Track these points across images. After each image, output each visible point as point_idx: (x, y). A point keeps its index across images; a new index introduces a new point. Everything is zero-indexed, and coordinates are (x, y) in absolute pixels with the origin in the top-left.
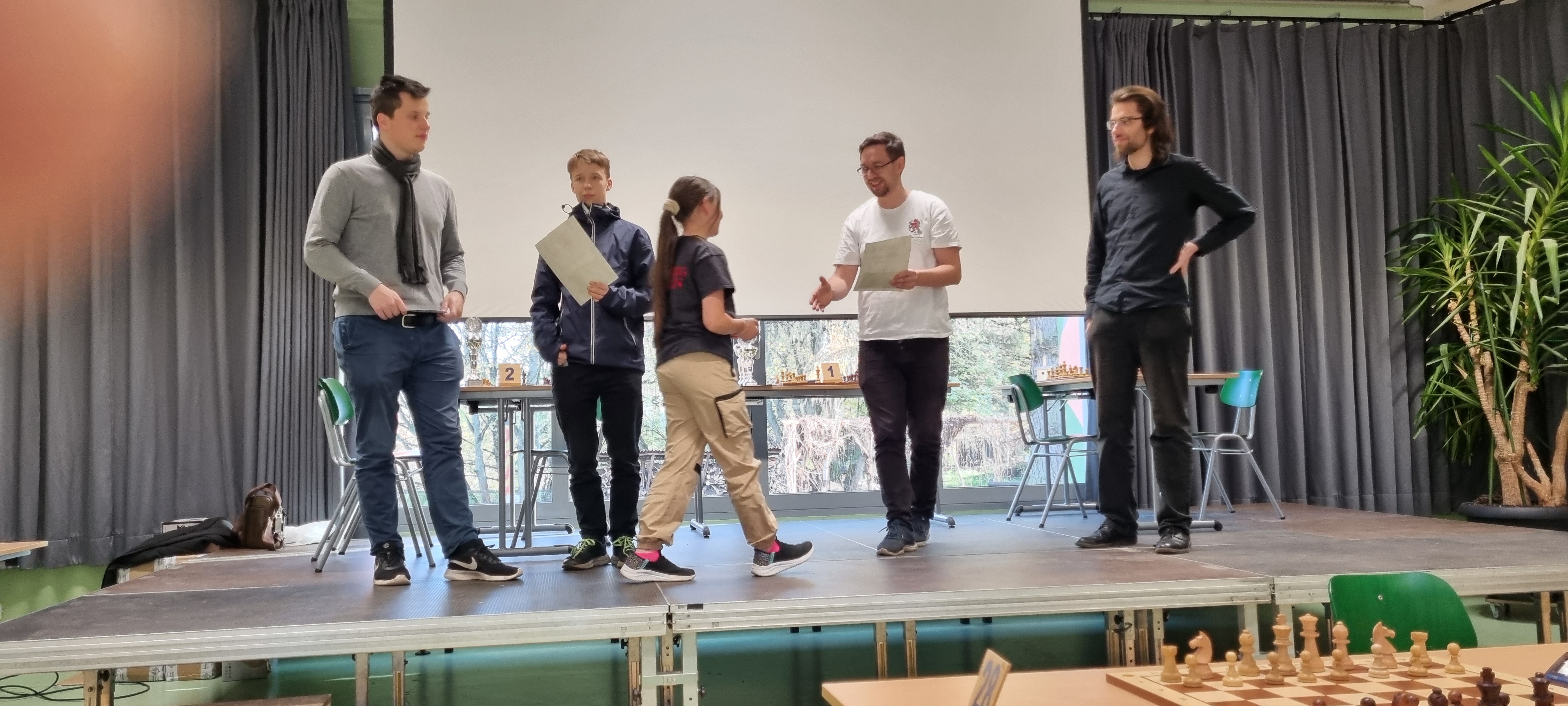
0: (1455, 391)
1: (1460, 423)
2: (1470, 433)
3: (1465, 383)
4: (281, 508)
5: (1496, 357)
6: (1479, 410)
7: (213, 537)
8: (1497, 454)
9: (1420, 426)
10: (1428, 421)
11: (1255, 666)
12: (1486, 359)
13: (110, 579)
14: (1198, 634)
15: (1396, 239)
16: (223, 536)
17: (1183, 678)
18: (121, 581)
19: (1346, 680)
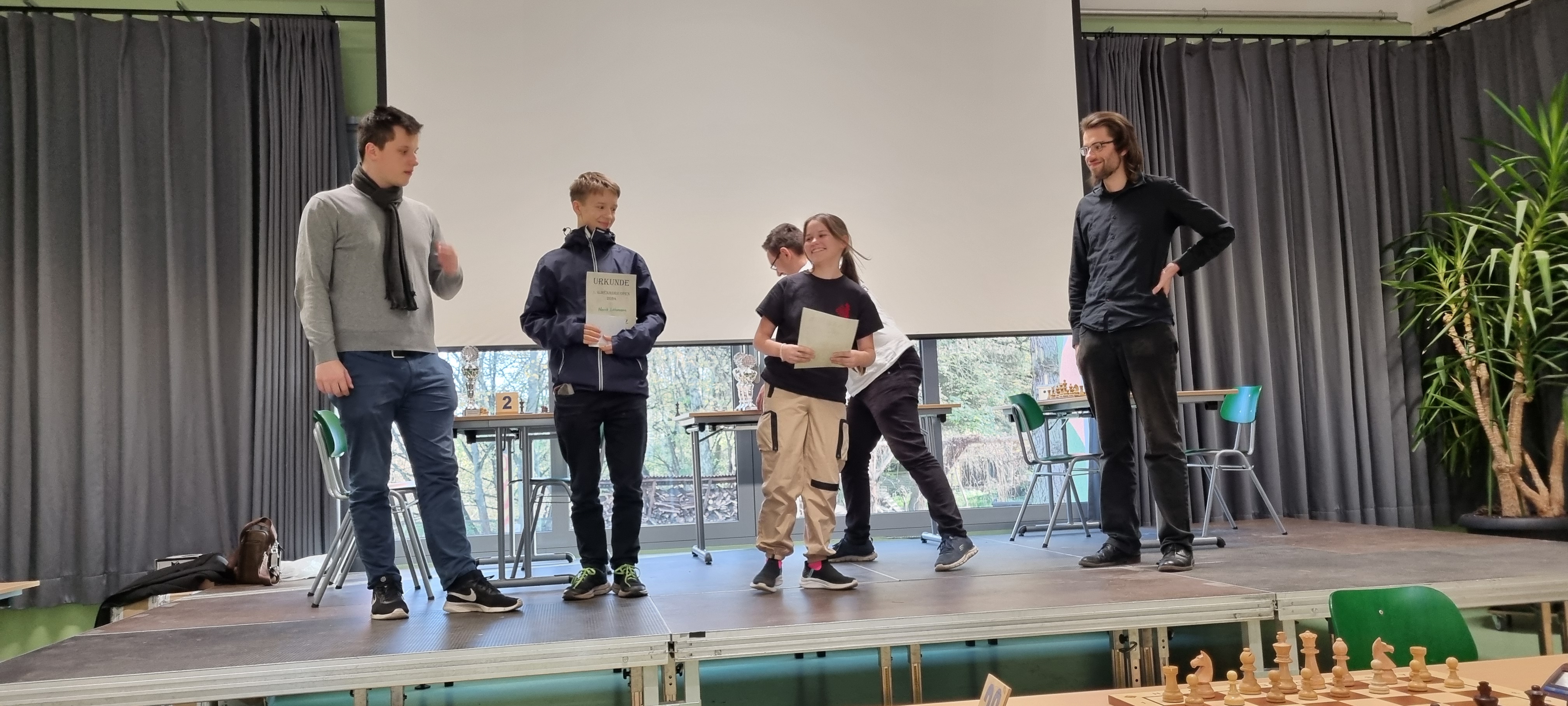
0: (1452, 404)
1: (1458, 435)
2: (1468, 444)
3: (1462, 395)
4: (277, 543)
5: (1492, 369)
6: (1476, 422)
7: (209, 573)
8: (1495, 466)
9: (1419, 439)
10: (1426, 434)
11: (1256, 684)
12: (1482, 371)
13: (103, 618)
14: (1200, 654)
15: (1391, 253)
16: (220, 573)
17: (1185, 697)
18: (114, 620)
19: (1346, 696)
